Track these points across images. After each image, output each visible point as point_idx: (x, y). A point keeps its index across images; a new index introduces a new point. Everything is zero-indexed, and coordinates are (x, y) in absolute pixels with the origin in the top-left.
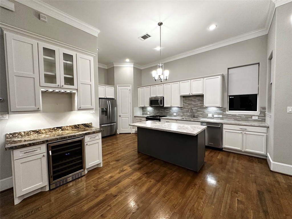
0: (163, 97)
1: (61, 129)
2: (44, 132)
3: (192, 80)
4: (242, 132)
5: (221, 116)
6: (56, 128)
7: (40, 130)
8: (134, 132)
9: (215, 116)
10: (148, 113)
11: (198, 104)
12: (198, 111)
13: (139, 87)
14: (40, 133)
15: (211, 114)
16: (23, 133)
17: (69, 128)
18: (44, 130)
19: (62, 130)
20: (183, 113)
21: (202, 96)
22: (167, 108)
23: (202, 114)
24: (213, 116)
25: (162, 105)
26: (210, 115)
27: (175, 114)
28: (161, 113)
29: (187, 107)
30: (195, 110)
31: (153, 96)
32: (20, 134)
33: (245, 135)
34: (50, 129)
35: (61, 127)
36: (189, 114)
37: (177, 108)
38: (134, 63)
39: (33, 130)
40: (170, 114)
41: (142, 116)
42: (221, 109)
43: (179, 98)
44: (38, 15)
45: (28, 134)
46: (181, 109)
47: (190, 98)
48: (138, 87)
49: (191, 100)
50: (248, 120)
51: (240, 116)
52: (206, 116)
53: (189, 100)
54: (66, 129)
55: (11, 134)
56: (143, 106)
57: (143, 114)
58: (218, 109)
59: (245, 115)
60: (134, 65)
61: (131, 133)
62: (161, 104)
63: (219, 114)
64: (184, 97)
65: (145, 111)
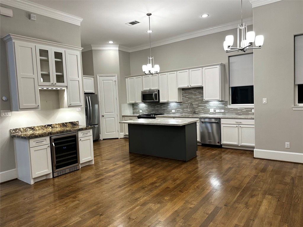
1: (51, 126)
2: (37, 129)
3: (191, 70)
4: (237, 125)
5: (223, 111)
6: (47, 126)
7: (34, 127)
8: (123, 137)
9: (218, 111)
10: (141, 111)
11: (198, 98)
12: (200, 106)
13: (127, 78)
14: (34, 130)
15: (213, 109)
16: (22, 130)
17: (57, 126)
18: (38, 127)
19: (52, 128)
20: (183, 109)
21: (201, 88)
22: (164, 104)
23: (203, 110)
24: (215, 111)
25: (158, 100)
26: (212, 110)
27: (173, 111)
28: (157, 110)
29: (187, 101)
30: (196, 105)
31: (146, 88)
32: (20, 129)
33: (240, 129)
34: (42, 126)
35: (51, 125)
36: (189, 110)
37: (176, 104)
38: (119, 45)
39: (29, 127)
40: (167, 111)
41: (132, 115)
42: (223, 103)
43: (176, 91)
44: (29, 15)
45: (25, 130)
46: (181, 104)
47: (190, 91)
48: (126, 77)
49: (192, 93)
50: (249, 114)
51: (241, 110)
52: (207, 112)
53: (189, 93)
54: (55, 126)
55: (14, 130)
56: (133, 102)
57: (134, 113)
58: (219, 102)
59: (245, 108)
60: (119, 47)
61: (119, 138)
62: (156, 99)
63: (221, 108)
64: (183, 90)
65: (136, 108)
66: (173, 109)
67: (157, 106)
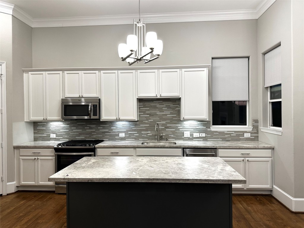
0: (99, 99)
3: (161, 71)
5: (204, 135)
9: (196, 135)
10: (53, 136)
11: (166, 115)
12: (168, 127)
13: (27, 72)
15: (189, 132)
20: (139, 131)
22: (105, 122)
23: (173, 133)
24: (191, 135)
25: (97, 117)
26: (187, 134)
27: (122, 135)
29: (147, 120)
30: (163, 125)
36: (150, 133)
37: (127, 123)
38: (16, 6)
40: (111, 136)
41: (32, 144)
42: (204, 124)
43: (134, 104)
46: (136, 124)
47: (152, 104)
48: (24, 71)
49: (155, 107)
50: (239, 140)
51: (229, 133)
52: (180, 136)
53: (151, 107)
56: (39, 118)
57: (35, 139)
58: (199, 123)
59: (235, 132)
61: (4, 194)
62: (95, 114)
63: (200, 131)
64: (140, 100)
65: (43, 130)
66: (122, 132)
67: (90, 127)
